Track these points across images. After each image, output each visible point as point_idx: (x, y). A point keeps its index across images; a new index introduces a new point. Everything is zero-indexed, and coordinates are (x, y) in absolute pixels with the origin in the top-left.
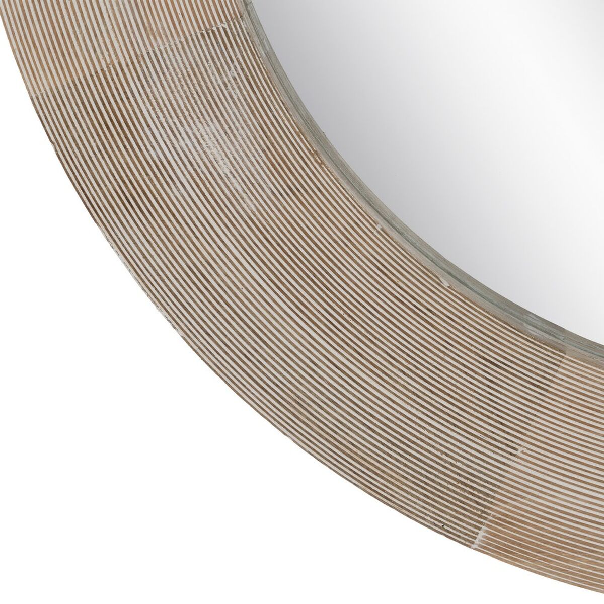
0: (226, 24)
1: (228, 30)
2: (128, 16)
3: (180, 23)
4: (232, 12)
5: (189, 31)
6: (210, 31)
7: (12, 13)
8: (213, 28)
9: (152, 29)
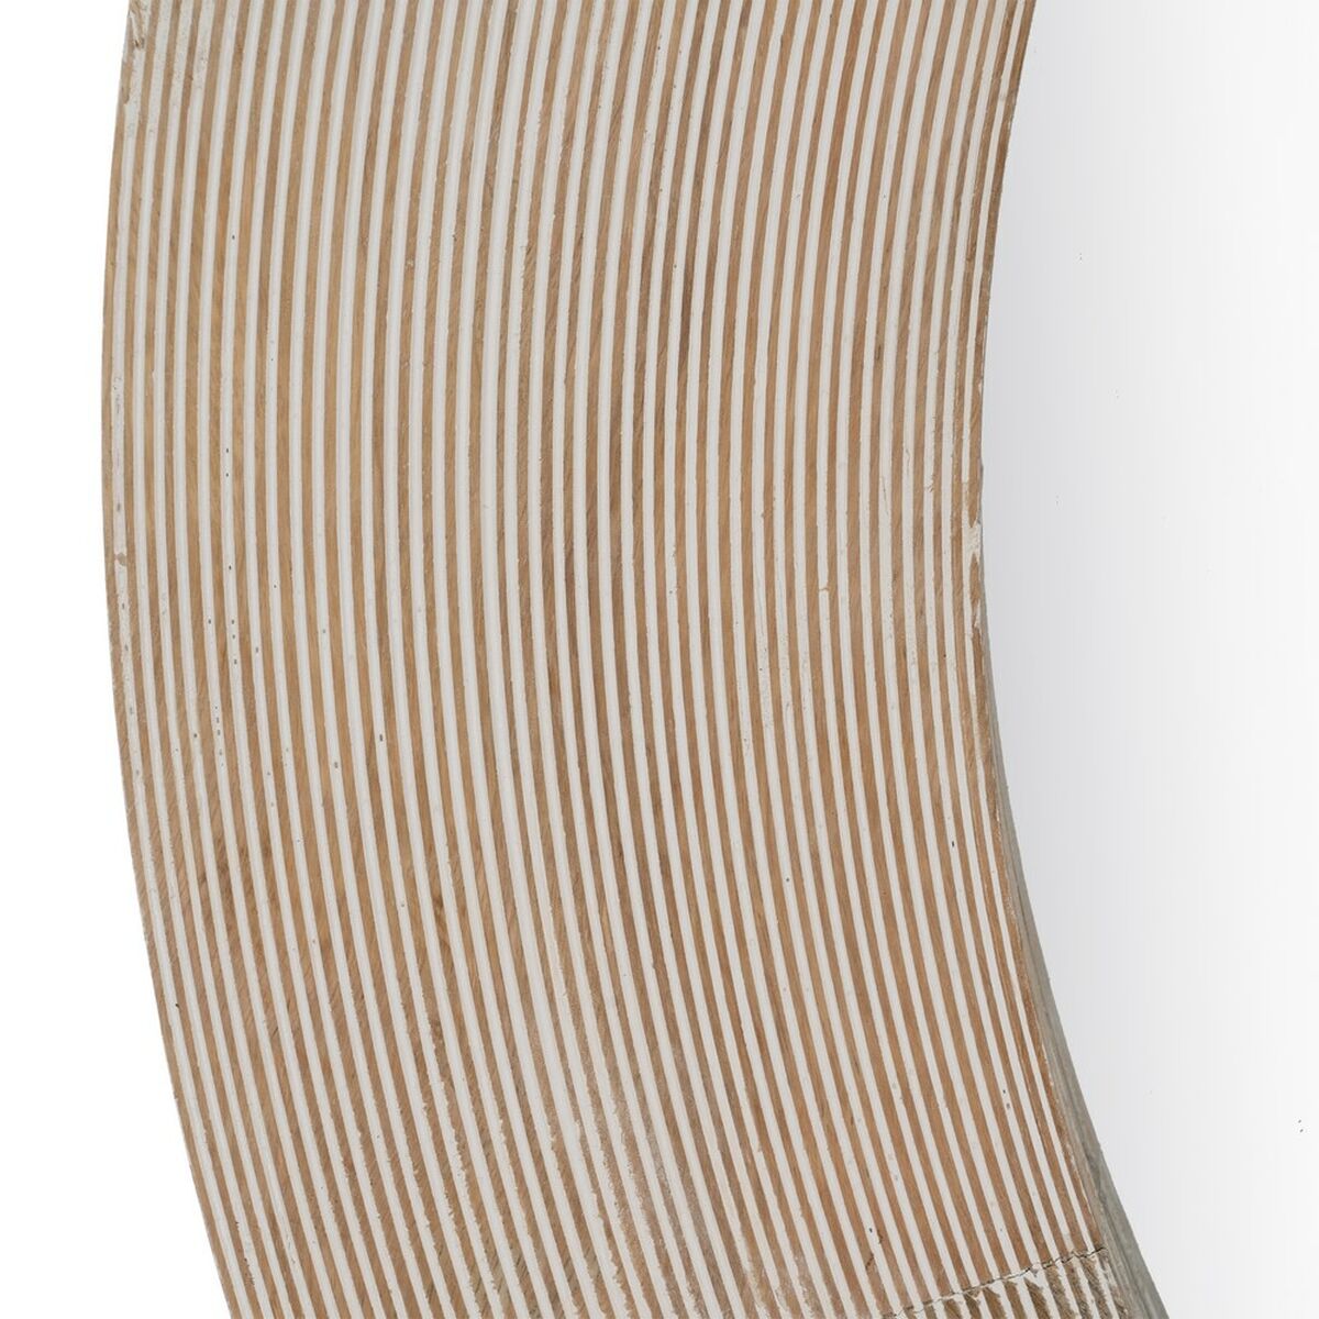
0: (1042, 1274)
1: (1047, 1294)
2: (678, 1231)
3: (869, 1262)
4: (1064, 1229)
5: (903, 1294)
6: (981, 1298)
7: (248, 1208)
8: (990, 1286)
9: (764, 1283)
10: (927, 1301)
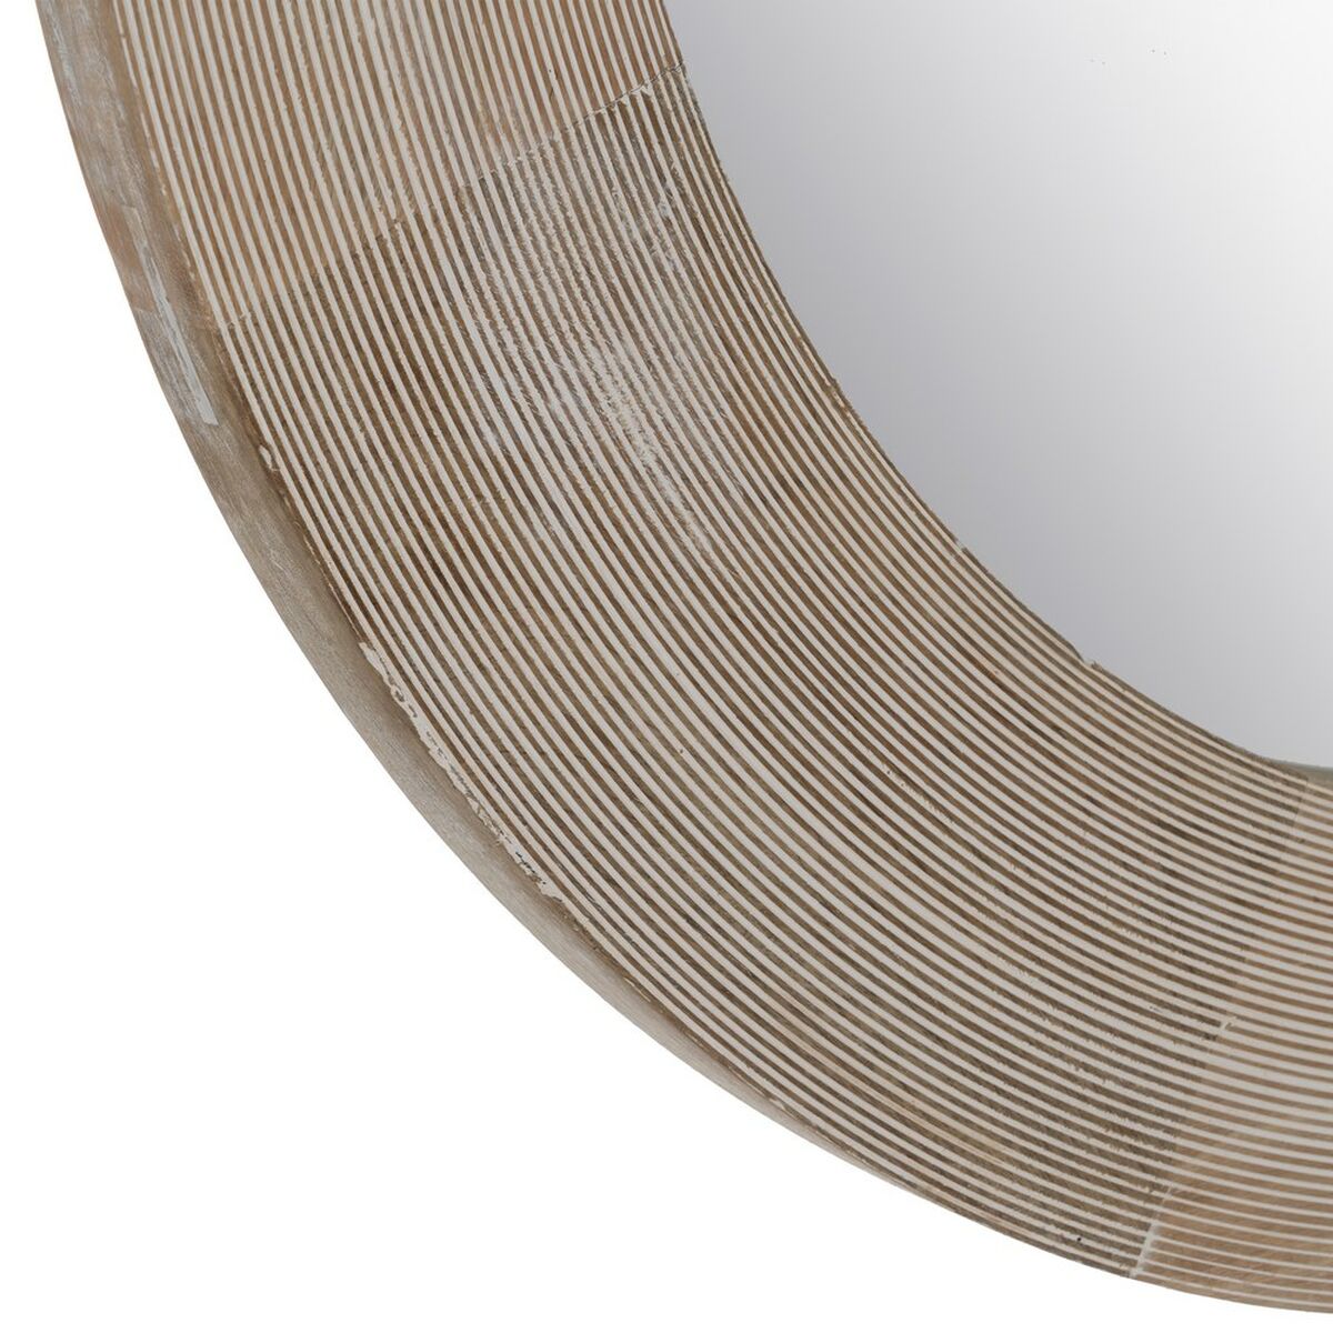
1: (654, 100)
3: (551, 93)
4: (662, 53)
5: (572, 114)
6: (616, 109)
8: (622, 100)
9: (490, 118)
10: (585, 116)
